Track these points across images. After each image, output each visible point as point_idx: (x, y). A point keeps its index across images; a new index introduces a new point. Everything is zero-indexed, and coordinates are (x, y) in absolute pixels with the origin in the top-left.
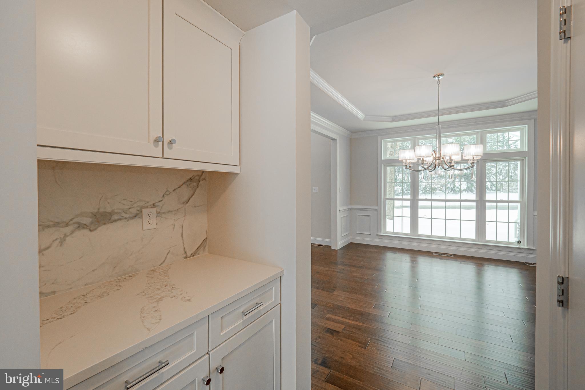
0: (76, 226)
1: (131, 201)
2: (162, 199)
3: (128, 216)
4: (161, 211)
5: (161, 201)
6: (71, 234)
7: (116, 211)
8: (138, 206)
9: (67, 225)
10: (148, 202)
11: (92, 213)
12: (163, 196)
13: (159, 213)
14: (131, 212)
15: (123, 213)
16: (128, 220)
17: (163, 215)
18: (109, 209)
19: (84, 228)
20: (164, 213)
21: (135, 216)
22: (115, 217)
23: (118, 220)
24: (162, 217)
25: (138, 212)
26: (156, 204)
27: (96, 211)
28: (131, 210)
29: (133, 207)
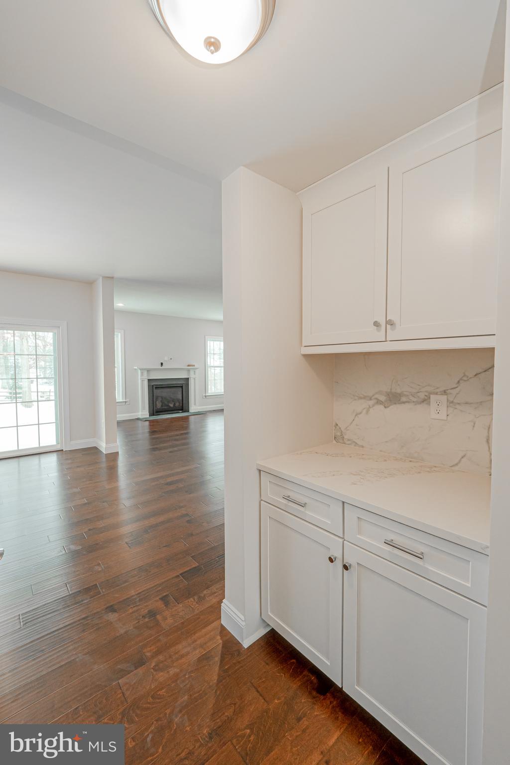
0: (375, 401)
1: (419, 385)
2: (456, 386)
3: (415, 400)
4: (454, 401)
5: (455, 388)
6: (373, 407)
7: (405, 393)
8: (426, 391)
9: (371, 399)
10: (438, 388)
11: (386, 392)
12: (459, 382)
13: (452, 402)
14: (418, 397)
15: (411, 396)
16: (416, 405)
17: (457, 406)
18: (399, 391)
19: (381, 404)
20: (459, 404)
21: (423, 402)
22: (404, 399)
23: (406, 402)
24: (456, 408)
25: (426, 398)
26: (448, 392)
27: (389, 391)
28: (419, 394)
29: (421, 392)
